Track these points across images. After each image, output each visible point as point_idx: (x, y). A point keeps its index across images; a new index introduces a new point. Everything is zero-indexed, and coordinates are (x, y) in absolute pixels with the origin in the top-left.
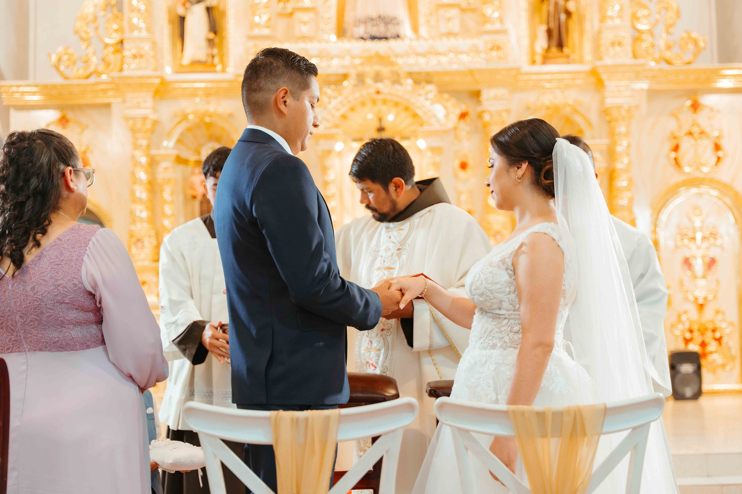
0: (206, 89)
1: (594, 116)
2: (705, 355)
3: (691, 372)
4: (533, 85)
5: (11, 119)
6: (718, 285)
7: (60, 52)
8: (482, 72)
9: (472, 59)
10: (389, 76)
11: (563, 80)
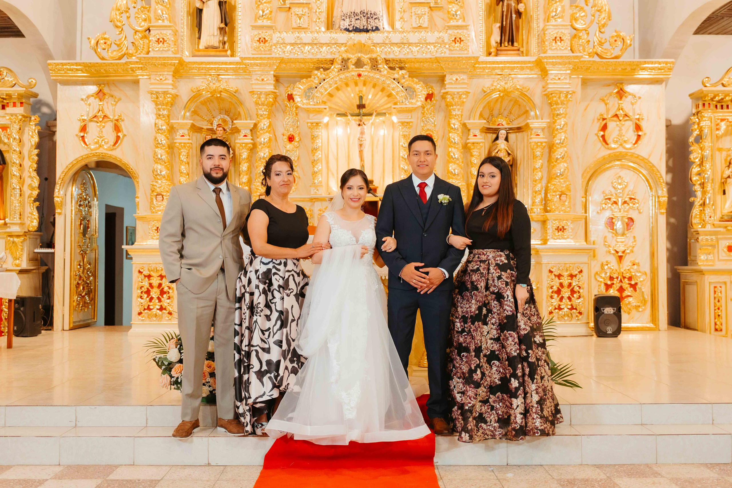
1: (538, 100)
2: (623, 299)
3: (612, 313)
4: (489, 72)
5: (58, 92)
6: (635, 241)
7: (98, 36)
8: (446, 60)
9: (438, 49)
10: (369, 61)
11: (513, 69)
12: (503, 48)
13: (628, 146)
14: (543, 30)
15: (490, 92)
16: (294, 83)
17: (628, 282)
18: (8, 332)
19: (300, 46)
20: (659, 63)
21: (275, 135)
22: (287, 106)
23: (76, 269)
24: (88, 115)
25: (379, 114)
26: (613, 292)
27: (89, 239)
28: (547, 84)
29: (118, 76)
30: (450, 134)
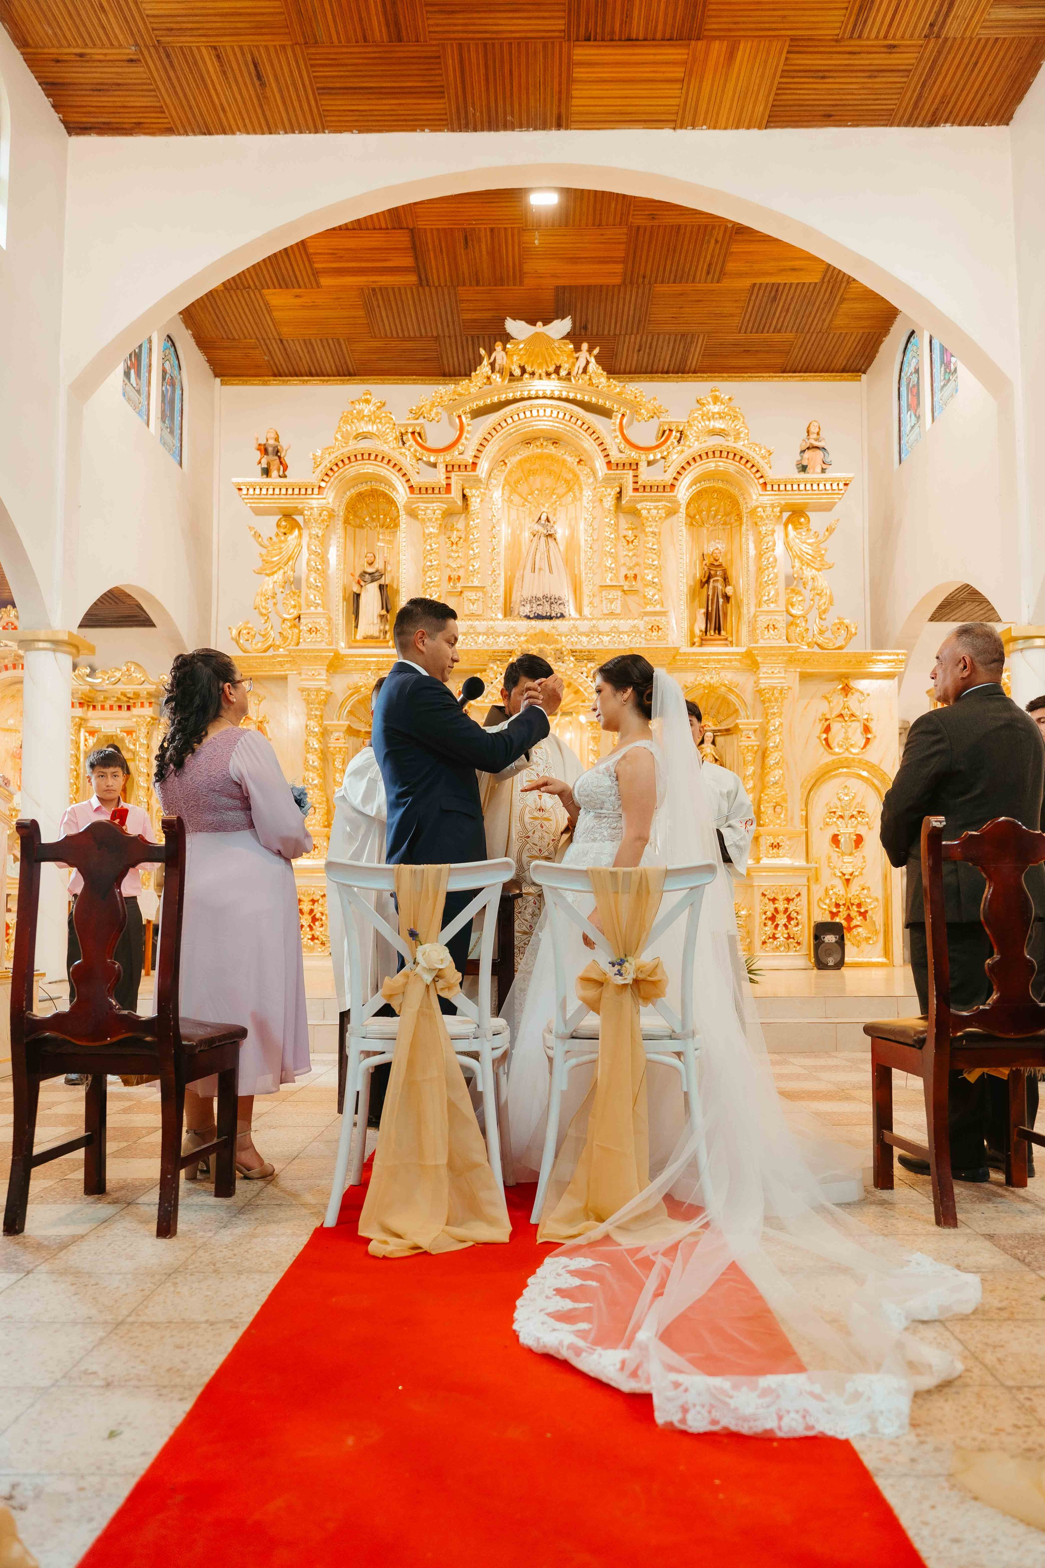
0: (377, 663)
1: (749, 697)
2: (850, 929)
3: (834, 941)
4: (691, 665)
6: (864, 862)
7: (241, 625)
9: (632, 639)
11: (719, 661)
12: (708, 637)
13: (854, 751)
14: (754, 615)
15: (693, 688)
17: (856, 909)
19: (472, 636)
20: (889, 654)
26: (837, 920)
28: (759, 679)
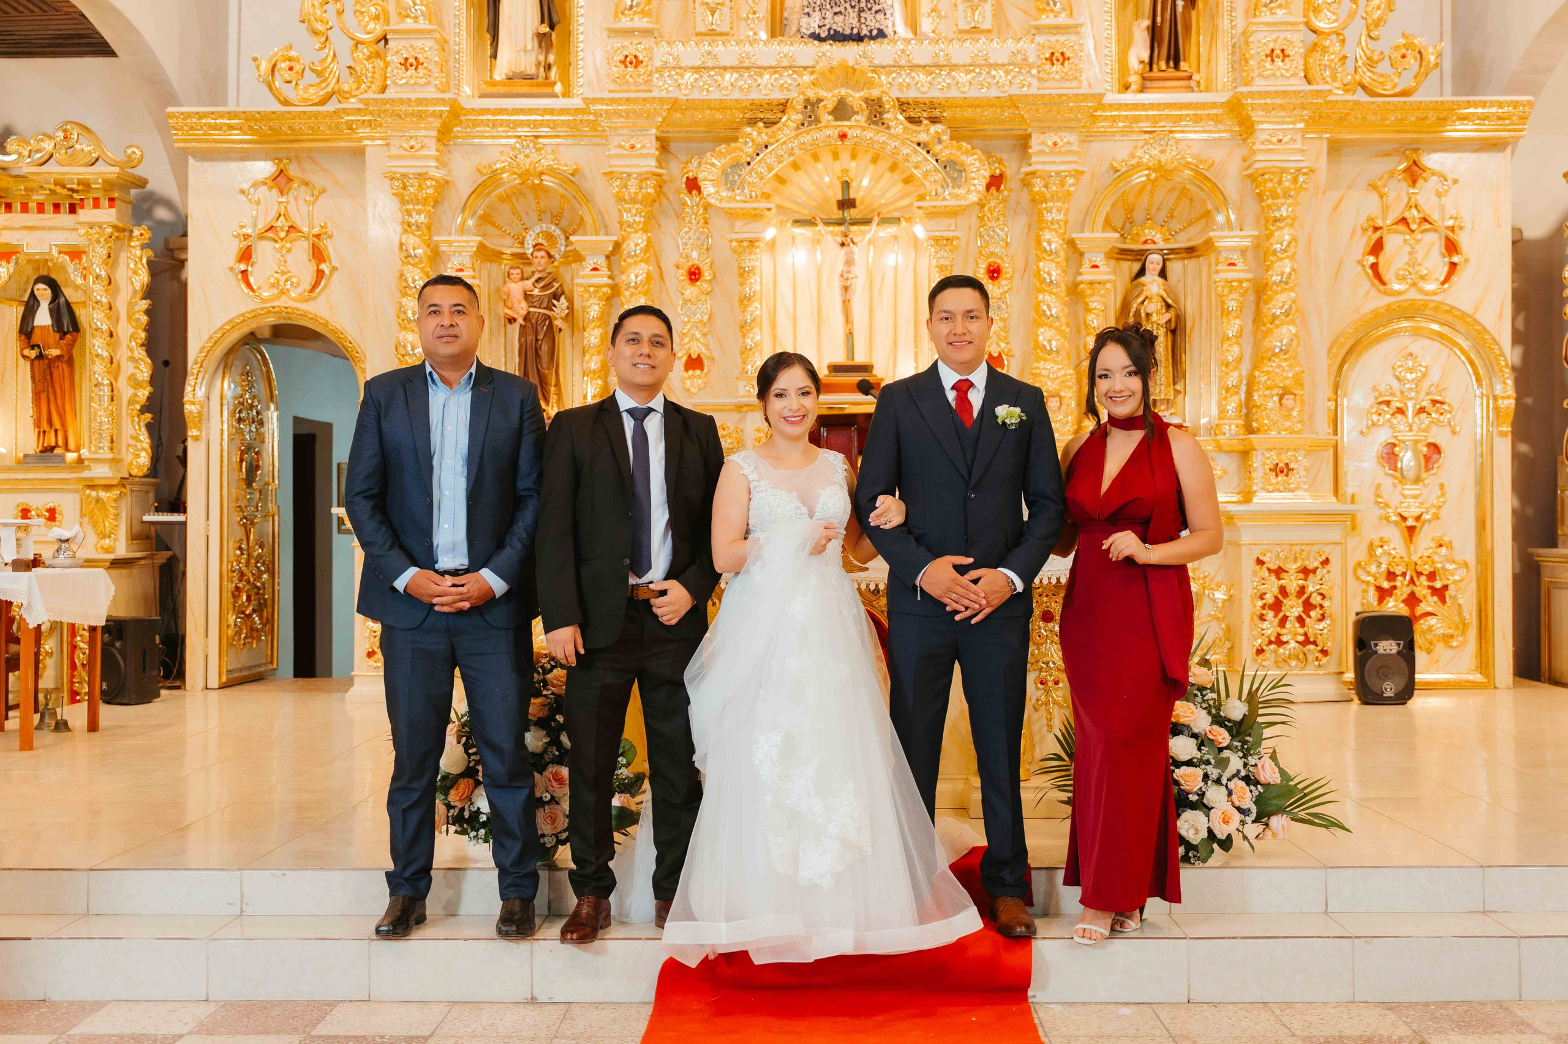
1: (1233, 184)
2: (1414, 618)
3: (1394, 651)
4: (1124, 127)
5: (191, 175)
7: (277, 53)
8: (1033, 100)
9: (1014, 77)
10: (864, 106)
11: (1178, 119)
12: (1155, 73)
13: (1430, 287)
14: (1244, 33)
15: (1127, 171)
16: (701, 154)
17: (1426, 583)
18: (88, 693)
19: (712, 73)
20: (1500, 105)
21: (660, 267)
22: (684, 204)
23: (232, 558)
24: (255, 225)
25: (885, 221)
26: (1394, 606)
27: (260, 492)
28: (1254, 152)
29: (319, 140)
30: (1041, 264)
